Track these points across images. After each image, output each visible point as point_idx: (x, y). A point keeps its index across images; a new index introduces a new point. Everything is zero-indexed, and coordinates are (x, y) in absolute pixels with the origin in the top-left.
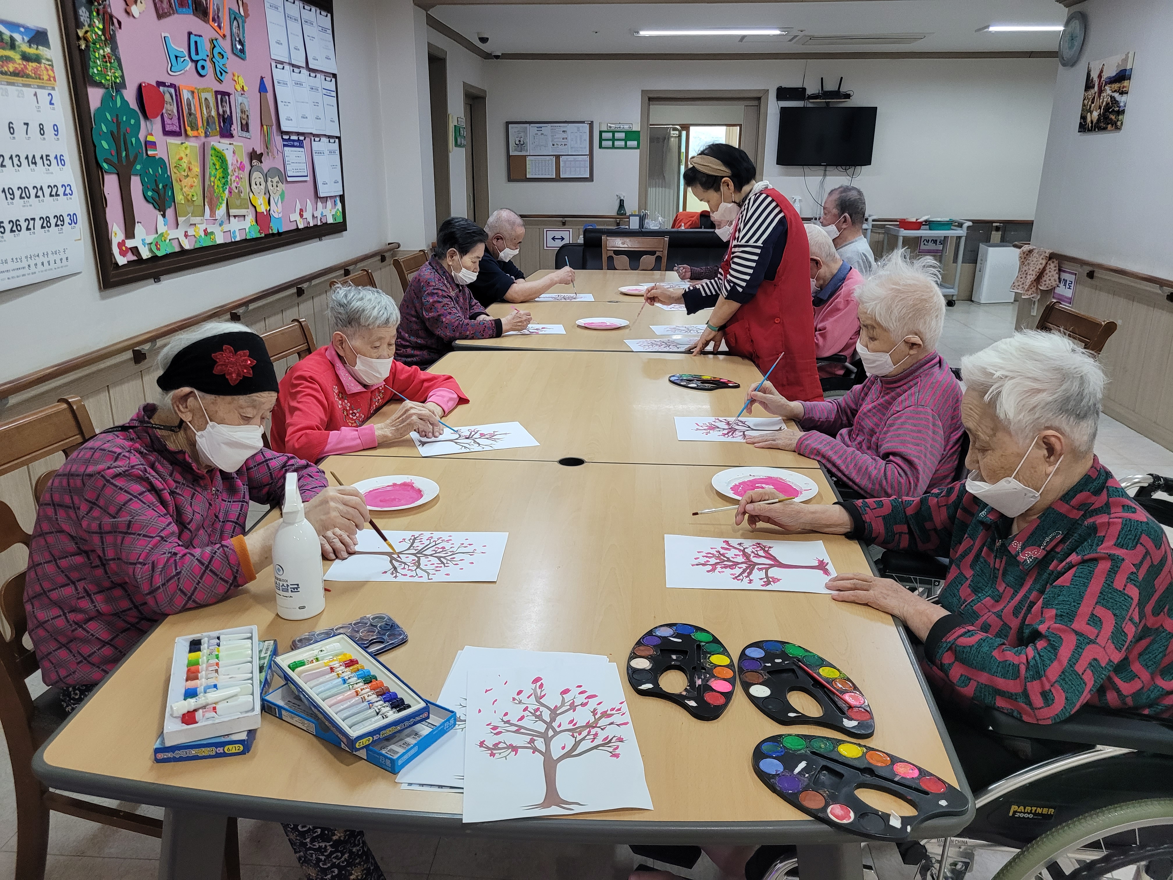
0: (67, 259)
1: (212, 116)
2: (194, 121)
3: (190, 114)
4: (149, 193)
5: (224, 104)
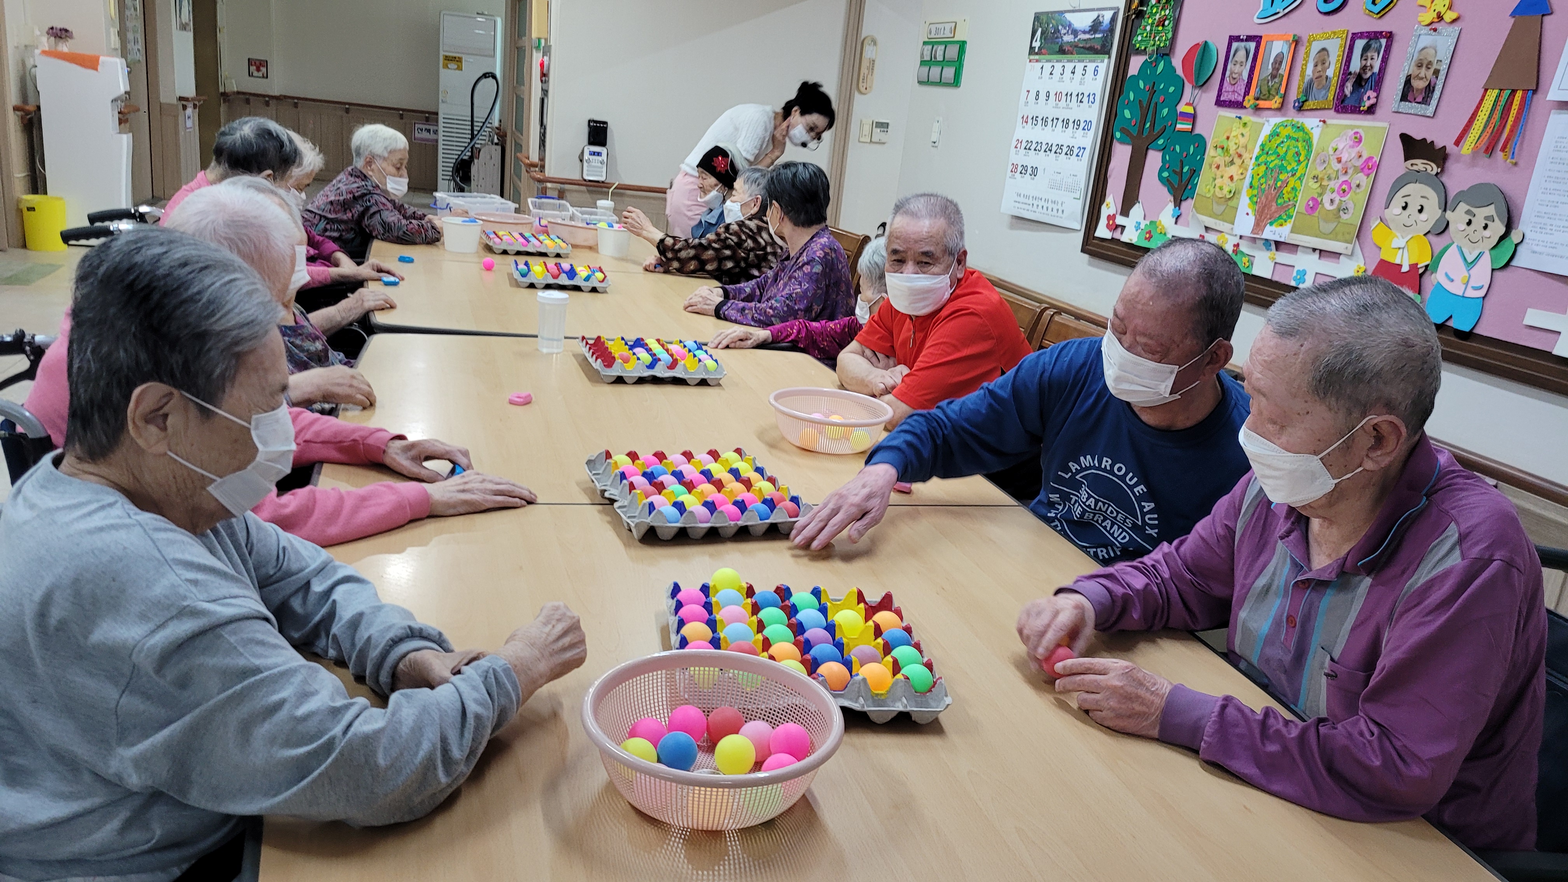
1: (1324, 77)
2: (1277, 86)
3: (1273, 76)
4: (1165, 174)
5: (1369, 54)
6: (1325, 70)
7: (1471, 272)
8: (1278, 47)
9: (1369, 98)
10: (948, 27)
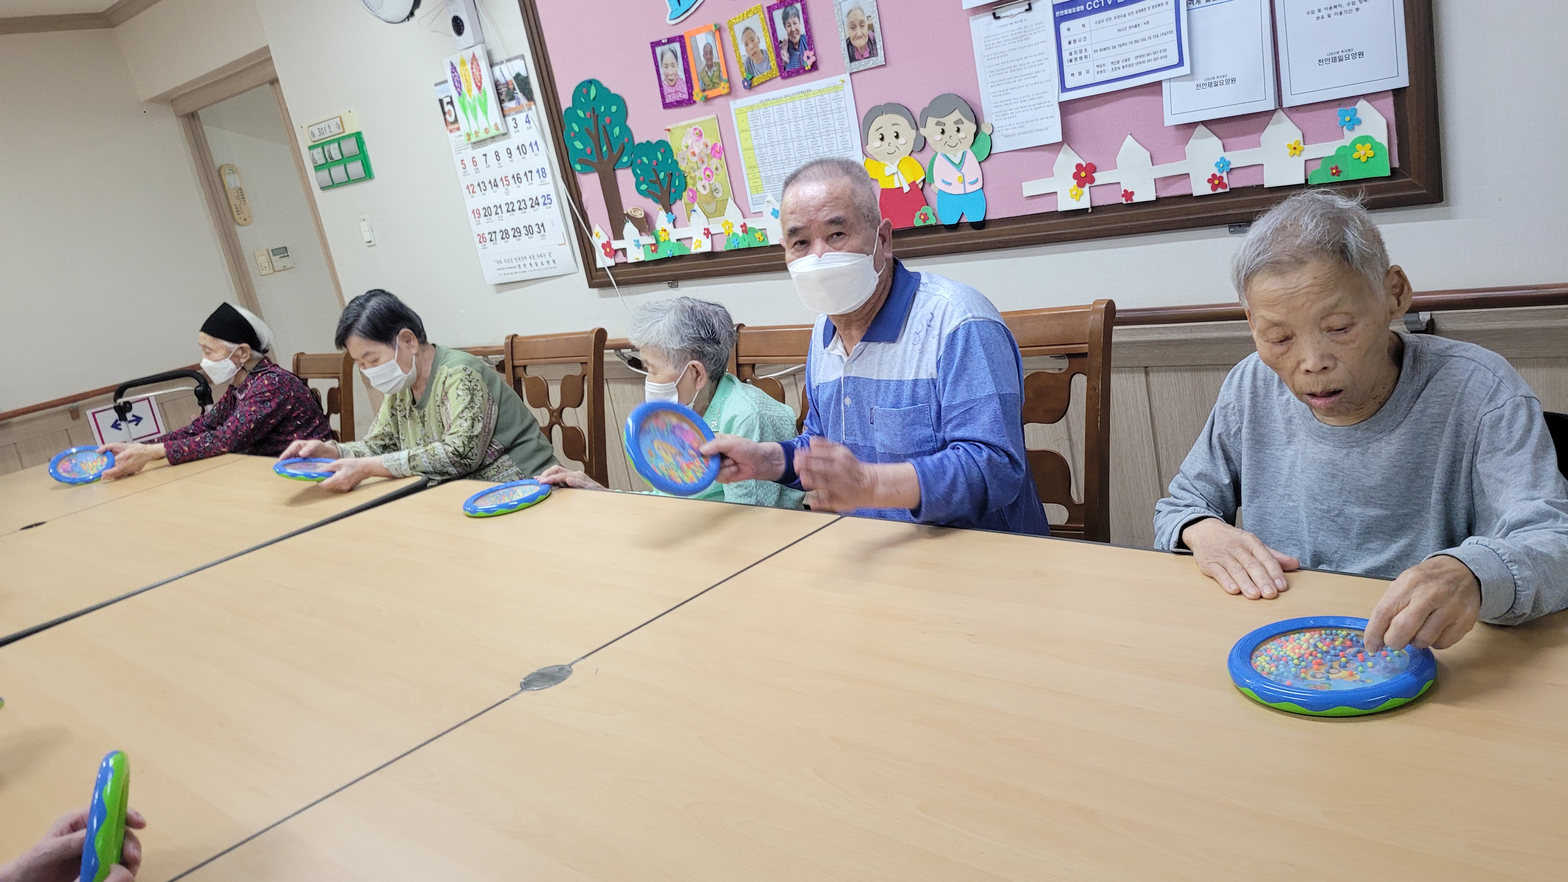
0: (554, 261)
1: (759, 51)
2: (717, 74)
3: (710, 66)
4: (644, 187)
5: (790, 20)
6: (756, 45)
7: (962, 171)
8: (702, 40)
9: (808, 58)
10: (332, 123)
